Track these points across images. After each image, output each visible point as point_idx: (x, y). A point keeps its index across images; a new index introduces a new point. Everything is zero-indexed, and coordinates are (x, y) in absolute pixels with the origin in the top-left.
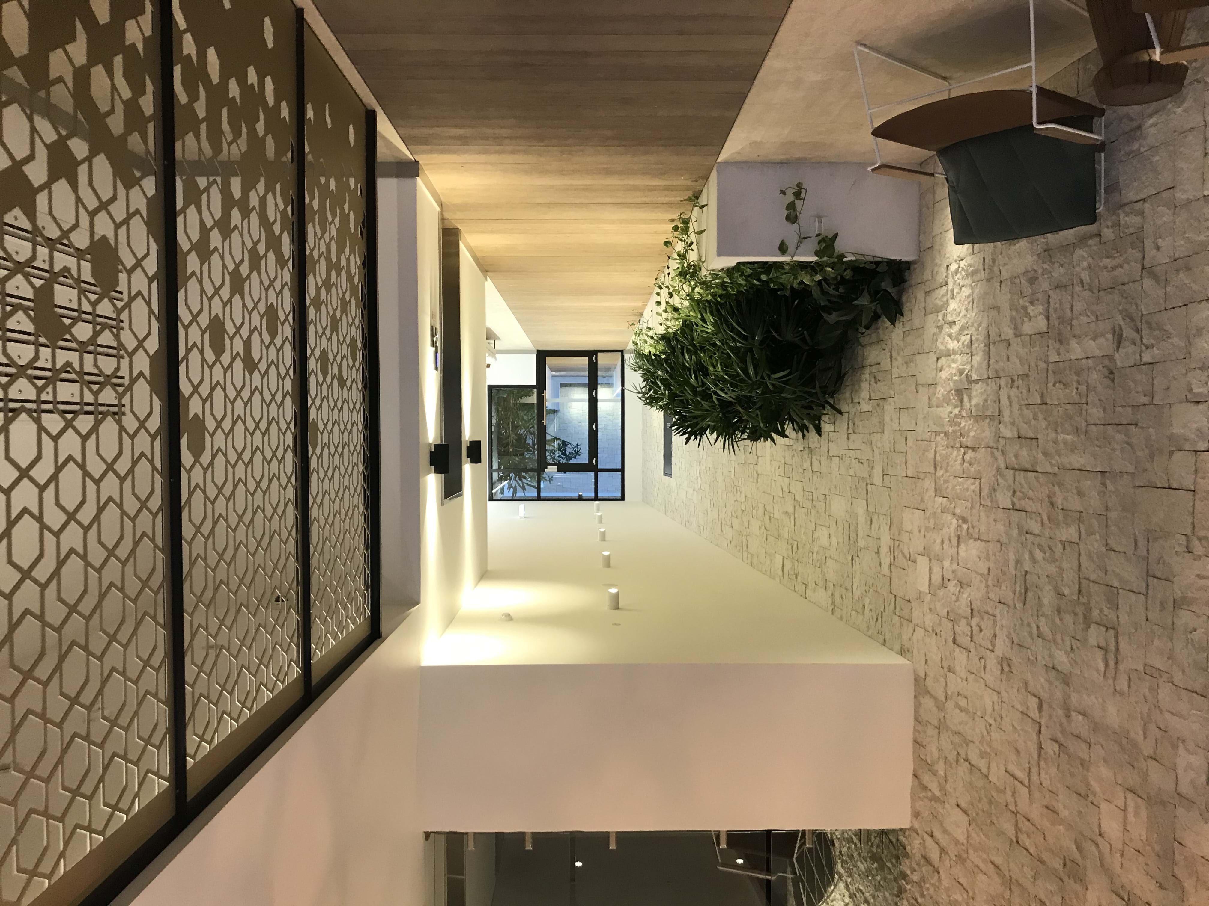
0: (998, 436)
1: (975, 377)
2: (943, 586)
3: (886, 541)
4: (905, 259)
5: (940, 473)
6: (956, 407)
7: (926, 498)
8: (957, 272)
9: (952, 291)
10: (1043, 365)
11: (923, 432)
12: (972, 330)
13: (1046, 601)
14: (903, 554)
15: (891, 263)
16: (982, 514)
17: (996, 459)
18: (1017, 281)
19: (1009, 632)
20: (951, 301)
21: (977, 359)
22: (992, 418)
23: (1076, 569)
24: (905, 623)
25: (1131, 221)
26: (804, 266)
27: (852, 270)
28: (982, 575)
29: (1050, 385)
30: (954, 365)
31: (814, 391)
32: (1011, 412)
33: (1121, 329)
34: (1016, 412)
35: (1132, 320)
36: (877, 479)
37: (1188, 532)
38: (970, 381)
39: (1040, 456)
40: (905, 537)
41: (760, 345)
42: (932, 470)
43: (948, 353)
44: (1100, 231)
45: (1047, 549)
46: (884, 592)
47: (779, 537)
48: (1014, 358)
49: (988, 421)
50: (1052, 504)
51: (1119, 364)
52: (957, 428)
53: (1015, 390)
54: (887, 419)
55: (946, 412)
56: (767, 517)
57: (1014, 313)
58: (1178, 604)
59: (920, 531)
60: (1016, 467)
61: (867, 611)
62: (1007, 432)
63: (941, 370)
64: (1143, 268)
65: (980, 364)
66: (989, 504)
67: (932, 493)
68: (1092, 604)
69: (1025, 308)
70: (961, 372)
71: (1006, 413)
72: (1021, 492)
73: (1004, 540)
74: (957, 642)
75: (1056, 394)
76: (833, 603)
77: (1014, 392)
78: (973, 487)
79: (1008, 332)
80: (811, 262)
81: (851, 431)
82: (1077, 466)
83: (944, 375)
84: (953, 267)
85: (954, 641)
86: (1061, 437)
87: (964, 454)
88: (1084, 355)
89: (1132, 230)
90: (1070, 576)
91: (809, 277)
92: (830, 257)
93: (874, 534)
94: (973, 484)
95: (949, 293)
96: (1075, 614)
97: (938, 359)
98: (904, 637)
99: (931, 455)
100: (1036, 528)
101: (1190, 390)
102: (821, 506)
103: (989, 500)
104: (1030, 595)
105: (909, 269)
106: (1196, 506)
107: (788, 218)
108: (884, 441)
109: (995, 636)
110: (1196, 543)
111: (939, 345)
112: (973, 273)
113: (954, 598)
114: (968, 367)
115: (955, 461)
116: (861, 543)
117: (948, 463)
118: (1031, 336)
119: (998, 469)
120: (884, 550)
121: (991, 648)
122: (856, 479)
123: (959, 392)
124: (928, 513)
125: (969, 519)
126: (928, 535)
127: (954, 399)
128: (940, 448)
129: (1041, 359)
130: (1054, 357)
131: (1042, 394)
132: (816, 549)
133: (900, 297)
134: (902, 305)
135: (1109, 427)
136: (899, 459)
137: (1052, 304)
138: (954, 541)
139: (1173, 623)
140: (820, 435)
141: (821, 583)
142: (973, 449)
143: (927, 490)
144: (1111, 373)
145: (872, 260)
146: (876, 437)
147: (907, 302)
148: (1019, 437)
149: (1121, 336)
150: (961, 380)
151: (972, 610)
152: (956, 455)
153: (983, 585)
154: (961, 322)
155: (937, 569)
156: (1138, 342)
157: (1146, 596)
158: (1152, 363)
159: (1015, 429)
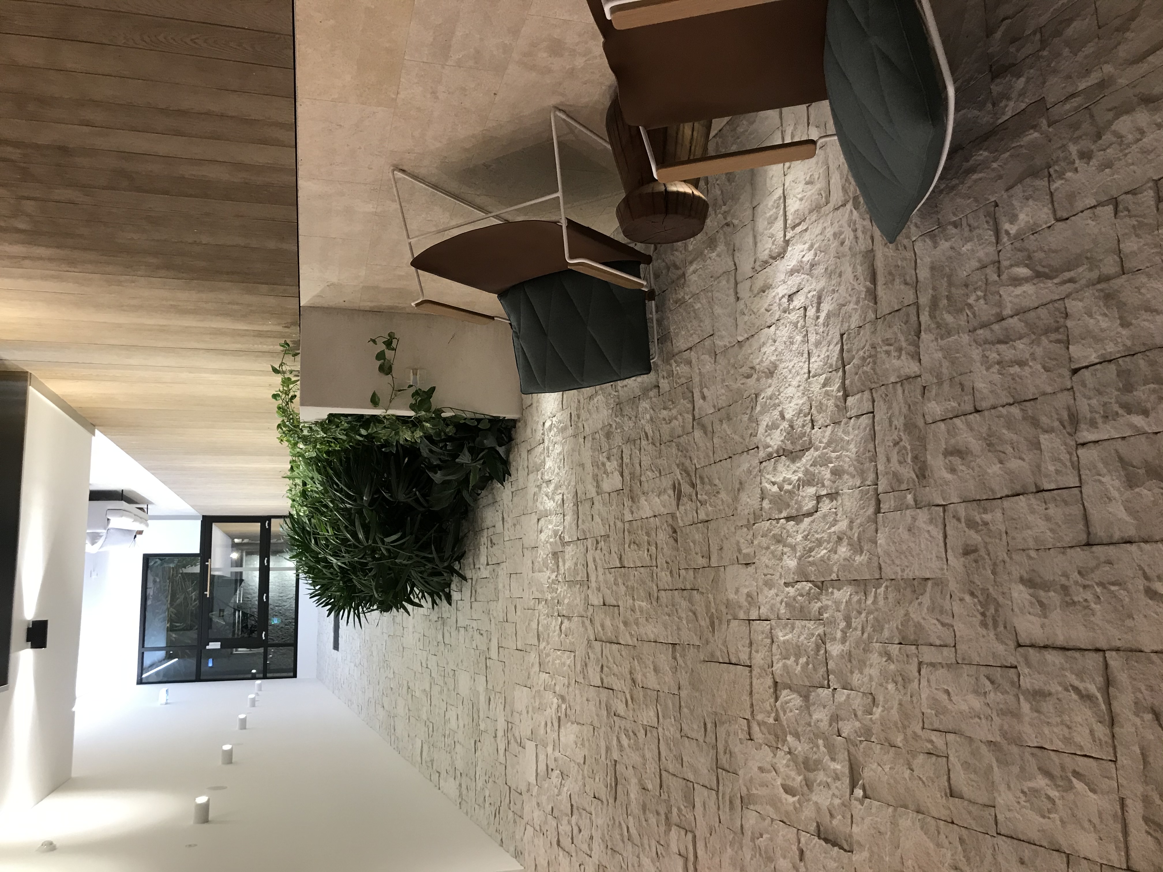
0: (588, 604)
1: (567, 539)
2: (548, 776)
3: (501, 725)
4: (508, 416)
5: (543, 645)
6: (553, 572)
7: (532, 673)
8: (550, 428)
9: (548, 449)
10: (619, 524)
11: (529, 598)
12: (563, 490)
13: (632, 796)
14: (515, 738)
15: (495, 421)
16: (577, 692)
17: (586, 629)
18: (597, 436)
19: (603, 835)
20: (547, 459)
21: (568, 518)
22: (581, 583)
23: (657, 759)
24: (518, 819)
25: (681, 370)
26: (404, 420)
27: (455, 426)
28: (578, 764)
29: (626, 546)
30: (550, 527)
31: (430, 556)
32: (597, 576)
33: (679, 484)
34: (601, 578)
35: (688, 474)
36: (494, 654)
37: (747, 716)
38: (564, 544)
39: (621, 626)
40: (516, 718)
41: (370, 505)
42: (536, 643)
43: (546, 514)
44: (658, 382)
45: (631, 734)
46: (501, 782)
47: (418, 718)
48: (597, 519)
49: (578, 586)
50: (634, 681)
51: (681, 524)
52: (554, 595)
53: (599, 551)
54: (500, 586)
55: (546, 576)
56: (410, 695)
57: (596, 471)
58: (746, 801)
59: (528, 712)
60: (604, 638)
61: (487, 805)
62: (596, 600)
63: (541, 532)
64: (694, 419)
65: (570, 524)
66: (582, 681)
67: (536, 668)
68: (673, 802)
69: (604, 464)
70: (555, 533)
71: (593, 578)
72: (607, 667)
73: (596, 724)
74: (561, 844)
75: (632, 557)
76: (461, 795)
77: (598, 554)
78: (568, 662)
79: (592, 491)
80: (410, 417)
81: (473, 599)
82: (652, 637)
83: (543, 537)
84: (547, 425)
85: (558, 843)
86: (637, 603)
87: (562, 623)
88: (652, 514)
89: (683, 380)
90: (652, 767)
91: (410, 433)
92: (428, 410)
93: (491, 715)
94: (569, 658)
95: (546, 451)
96: (658, 813)
97: (538, 520)
98: (517, 837)
99: (534, 625)
100: (621, 708)
101: (739, 551)
102: (450, 681)
103: (582, 676)
104: (619, 787)
105: (515, 427)
106: (754, 684)
107: (381, 369)
108: (498, 609)
109: (591, 838)
110: (755, 728)
111: (538, 504)
112: (564, 429)
113: (556, 791)
114: (561, 528)
115: (554, 632)
116: (482, 727)
117: (549, 634)
118: (609, 494)
119: (589, 641)
120: (500, 734)
121: (589, 853)
122: (478, 652)
123: (555, 554)
124: (534, 690)
125: (567, 698)
126: (535, 716)
127: (551, 563)
128: (542, 617)
129: (618, 519)
130: (628, 517)
131: (621, 556)
132: (447, 733)
133: (508, 456)
134: (510, 464)
135: (676, 592)
136: (510, 629)
137: (625, 460)
138: (556, 724)
139: (742, 826)
140: (450, 604)
141: (452, 772)
142: (569, 618)
143: (532, 665)
144: (675, 532)
145: (473, 416)
146: (493, 605)
147: (514, 461)
148: (604, 605)
149: (680, 492)
150: (556, 542)
151: (572, 806)
152: (555, 624)
153: (580, 777)
154: (555, 480)
155: (542, 757)
156: (694, 497)
157: (717, 792)
158: (707, 521)
159: (600, 595)
